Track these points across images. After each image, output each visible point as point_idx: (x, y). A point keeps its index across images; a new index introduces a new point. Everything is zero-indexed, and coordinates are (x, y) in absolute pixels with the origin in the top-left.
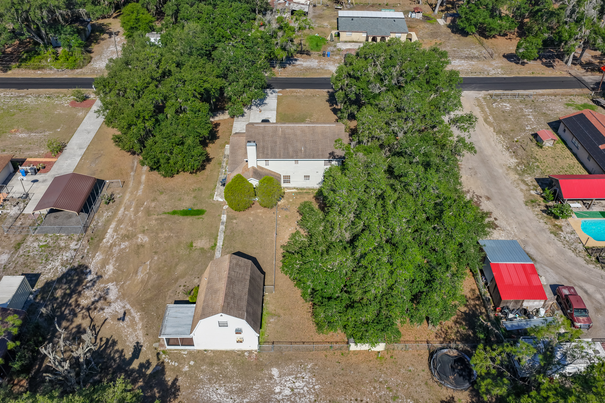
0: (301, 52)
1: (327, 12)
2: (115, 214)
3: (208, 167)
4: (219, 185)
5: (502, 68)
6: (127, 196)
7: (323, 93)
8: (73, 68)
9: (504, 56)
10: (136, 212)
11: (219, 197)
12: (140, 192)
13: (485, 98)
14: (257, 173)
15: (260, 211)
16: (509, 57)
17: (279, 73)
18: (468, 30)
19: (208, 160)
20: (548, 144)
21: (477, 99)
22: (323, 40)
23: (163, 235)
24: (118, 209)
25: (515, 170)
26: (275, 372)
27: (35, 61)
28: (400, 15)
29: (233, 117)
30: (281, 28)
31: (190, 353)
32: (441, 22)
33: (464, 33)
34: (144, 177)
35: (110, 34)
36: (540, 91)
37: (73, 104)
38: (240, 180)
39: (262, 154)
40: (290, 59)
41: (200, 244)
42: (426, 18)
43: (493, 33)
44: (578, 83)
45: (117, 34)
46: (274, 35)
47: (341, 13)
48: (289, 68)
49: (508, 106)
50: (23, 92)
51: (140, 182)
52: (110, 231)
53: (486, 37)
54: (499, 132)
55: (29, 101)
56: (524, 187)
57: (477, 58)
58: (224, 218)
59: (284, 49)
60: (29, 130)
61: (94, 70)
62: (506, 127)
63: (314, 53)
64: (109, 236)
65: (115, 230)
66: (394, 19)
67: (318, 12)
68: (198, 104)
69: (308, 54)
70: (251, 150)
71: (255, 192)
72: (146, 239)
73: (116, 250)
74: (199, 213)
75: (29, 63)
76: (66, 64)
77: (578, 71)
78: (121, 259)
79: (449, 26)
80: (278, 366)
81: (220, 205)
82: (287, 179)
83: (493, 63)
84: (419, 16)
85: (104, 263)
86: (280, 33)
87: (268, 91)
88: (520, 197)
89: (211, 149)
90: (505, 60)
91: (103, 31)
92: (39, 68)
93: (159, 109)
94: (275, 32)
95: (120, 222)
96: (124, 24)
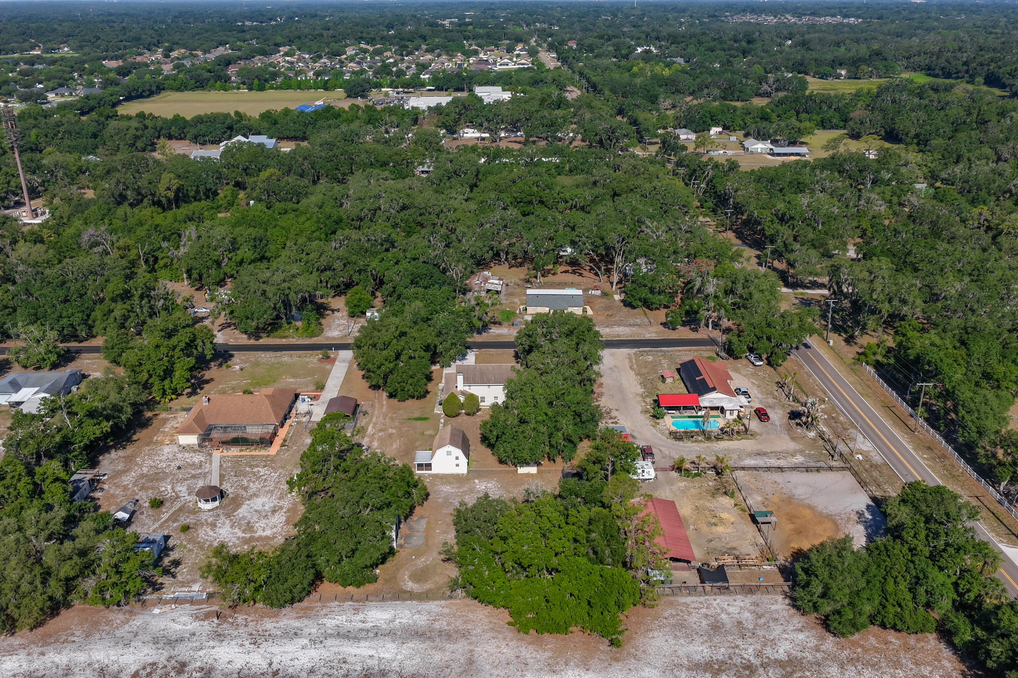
0: (495, 323)
1: (518, 290)
2: (371, 420)
3: (428, 396)
4: (437, 405)
5: (656, 332)
6: (376, 412)
7: (511, 351)
8: (311, 337)
9: (661, 324)
10: (384, 418)
11: (438, 410)
12: (384, 410)
13: (635, 354)
14: (463, 393)
15: (466, 417)
16: (664, 325)
17: (477, 338)
18: (634, 303)
19: (427, 392)
20: (669, 380)
21: (629, 354)
22: (514, 313)
23: (404, 429)
24: (372, 418)
25: (642, 396)
26: (476, 481)
27: (280, 332)
28: (580, 292)
29: (442, 367)
30: (478, 304)
31: (430, 475)
32: (617, 297)
33: (634, 307)
34: (385, 402)
35: (333, 311)
36: (680, 348)
37: (320, 360)
38: (453, 397)
39: (467, 381)
40: (485, 327)
41: (428, 433)
42: (605, 294)
43: (654, 306)
44: (712, 342)
45: (338, 310)
46: (473, 309)
47: (529, 292)
48: (484, 334)
49: (651, 358)
50: (279, 354)
51: (382, 405)
52: (370, 428)
53: (651, 310)
54: (637, 375)
55: (286, 359)
56: (643, 404)
57: (638, 325)
58: (442, 421)
59: (480, 319)
60: (295, 377)
61: (328, 338)
62: (644, 371)
63: (505, 324)
64: (370, 430)
65: (373, 427)
66: (572, 296)
67: (510, 290)
68: (423, 353)
69: (500, 324)
70: (460, 378)
71: (462, 406)
72: (394, 431)
73: (376, 436)
74: (425, 419)
75: (276, 334)
76: (305, 334)
77: (717, 335)
78: (381, 440)
79: (622, 301)
80: (477, 478)
81: (440, 415)
82: (483, 399)
83: (651, 329)
84: (598, 293)
85: (371, 442)
86: (477, 308)
87: (468, 351)
88: (639, 409)
89: (430, 387)
90: (661, 327)
91: (326, 309)
92: (284, 337)
93: (398, 356)
94: (474, 308)
95: (375, 424)
96: (347, 303)
